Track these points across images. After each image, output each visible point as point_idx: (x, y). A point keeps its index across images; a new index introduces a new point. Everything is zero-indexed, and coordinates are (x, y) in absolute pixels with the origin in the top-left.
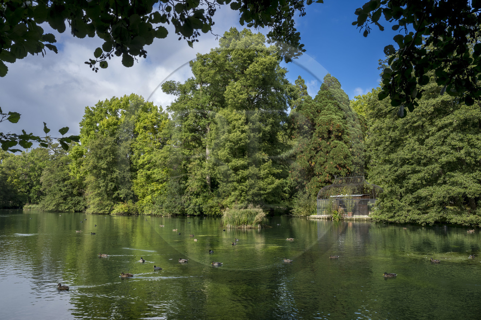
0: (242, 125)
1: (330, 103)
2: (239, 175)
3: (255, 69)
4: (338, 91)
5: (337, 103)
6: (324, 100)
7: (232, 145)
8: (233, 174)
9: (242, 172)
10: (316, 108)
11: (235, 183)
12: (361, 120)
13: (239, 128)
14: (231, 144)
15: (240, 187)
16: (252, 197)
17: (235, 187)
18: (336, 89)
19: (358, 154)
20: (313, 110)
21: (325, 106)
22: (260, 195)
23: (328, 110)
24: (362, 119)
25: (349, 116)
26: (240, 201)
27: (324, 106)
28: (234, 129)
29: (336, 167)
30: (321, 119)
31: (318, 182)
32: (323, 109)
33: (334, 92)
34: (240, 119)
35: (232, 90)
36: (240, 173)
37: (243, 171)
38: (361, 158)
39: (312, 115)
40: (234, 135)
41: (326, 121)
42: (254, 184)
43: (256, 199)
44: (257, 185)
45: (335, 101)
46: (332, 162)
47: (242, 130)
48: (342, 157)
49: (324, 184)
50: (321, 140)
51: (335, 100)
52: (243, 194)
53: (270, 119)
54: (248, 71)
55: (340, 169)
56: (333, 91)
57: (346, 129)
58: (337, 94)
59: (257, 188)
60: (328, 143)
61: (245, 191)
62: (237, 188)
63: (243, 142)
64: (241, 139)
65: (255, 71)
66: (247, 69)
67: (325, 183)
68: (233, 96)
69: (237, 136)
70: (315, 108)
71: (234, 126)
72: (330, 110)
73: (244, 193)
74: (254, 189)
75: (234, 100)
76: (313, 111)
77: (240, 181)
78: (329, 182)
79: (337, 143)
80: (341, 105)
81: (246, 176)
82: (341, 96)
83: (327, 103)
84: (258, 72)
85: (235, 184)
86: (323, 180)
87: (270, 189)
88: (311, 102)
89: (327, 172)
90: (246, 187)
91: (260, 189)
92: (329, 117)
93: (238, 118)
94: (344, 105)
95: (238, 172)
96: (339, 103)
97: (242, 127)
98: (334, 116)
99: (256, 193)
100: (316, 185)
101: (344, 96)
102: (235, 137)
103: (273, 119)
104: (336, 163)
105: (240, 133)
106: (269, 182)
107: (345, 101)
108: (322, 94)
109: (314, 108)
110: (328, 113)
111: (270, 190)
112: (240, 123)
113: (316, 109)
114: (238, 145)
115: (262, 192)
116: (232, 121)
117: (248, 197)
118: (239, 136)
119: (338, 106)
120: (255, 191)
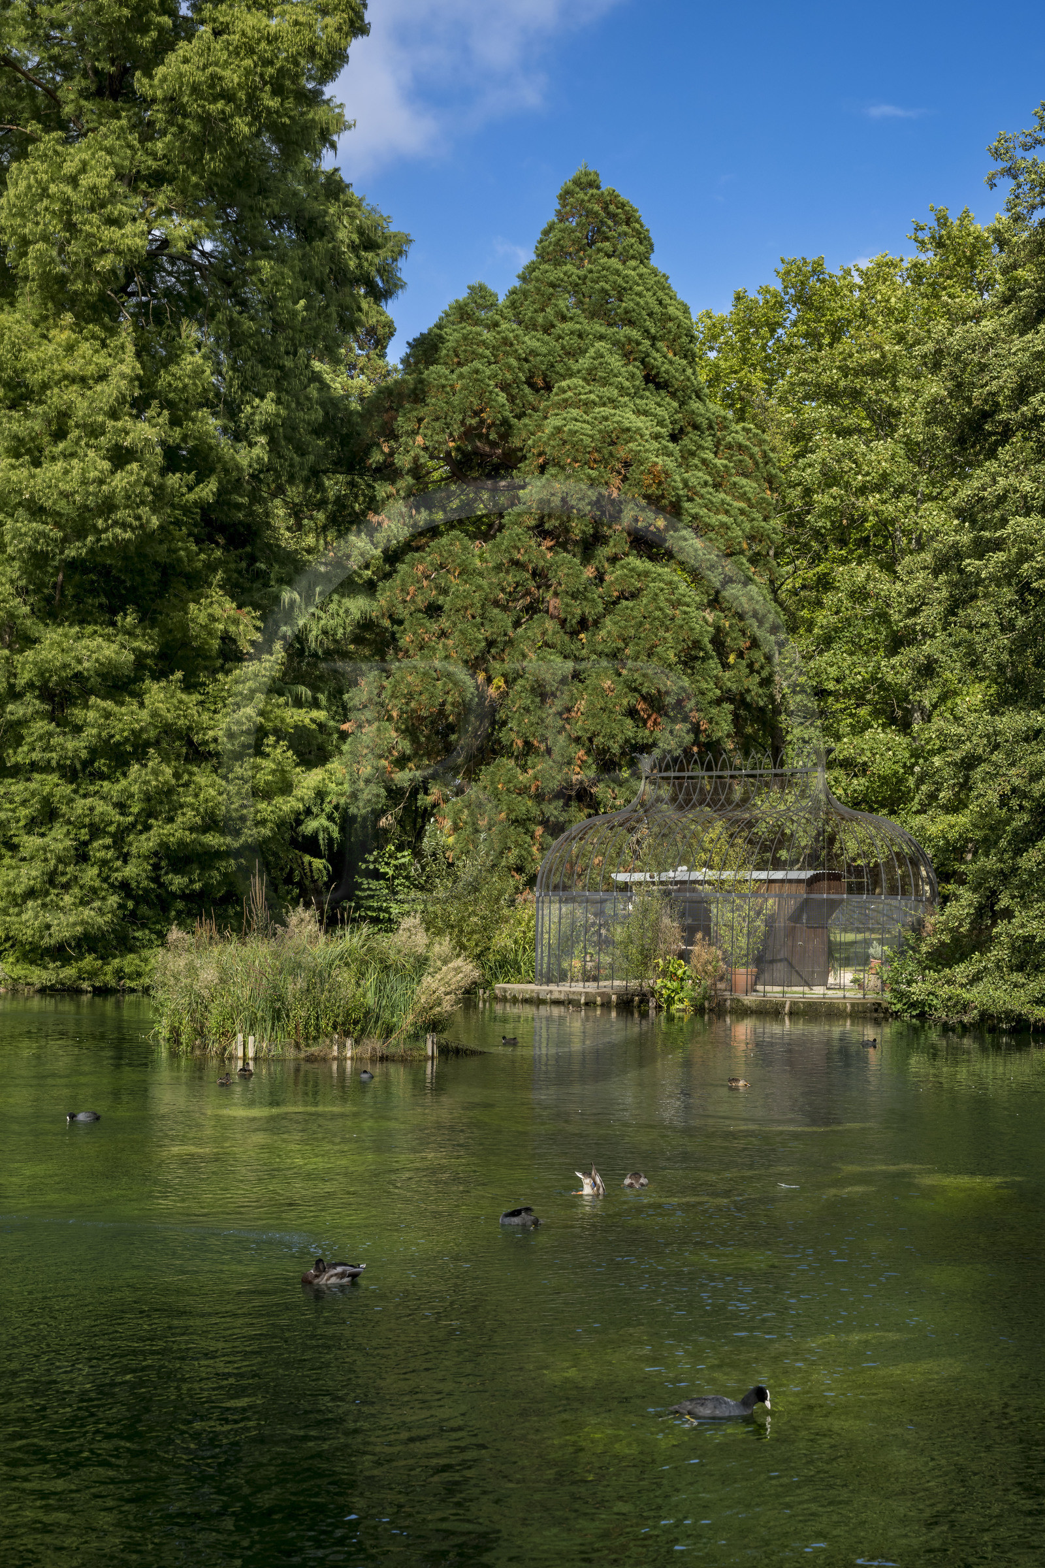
0: (114, 415)
1: (601, 337)
2: (78, 729)
3: (213, 76)
4: (641, 276)
5: (638, 343)
6: (564, 318)
7: (43, 534)
8: (41, 726)
9: (107, 715)
10: (526, 360)
11: (54, 778)
12: (752, 456)
13: (95, 431)
14: (41, 527)
15: (81, 805)
16: (156, 867)
17: (46, 801)
18: (633, 263)
19: (743, 644)
20: (510, 368)
21: (575, 353)
22: (208, 858)
23: (591, 377)
24: (756, 449)
25: (696, 427)
26: (76, 890)
27: (568, 354)
28: (60, 434)
29: (632, 713)
30: (559, 430)
31: (523, 791)
32: (559, 367)
33: (620, 281)
34: (102, 377)
35: (53, 189)
36: (91, 715)
37: (108, 704)
38: (757, 666)
39: (502, 398)
40: (66, 472)
41: (587, 441)
42: (170, 792)
43: (177, 882)
44: (190, 799)
45: (627, 330)
46: (607, 683)
47: (118, 447)
48: (672, 657)
49: (553, 810)
50: (550, 549)
51: (631, 323)
52: (99, 849)
53: (262, 397)
54: (164, 79)
55: (655, 723)
56: (617, 272)
57: (690, 500)
58: (639, 295)
59: (188, 816)
60: (589, 572)
61: (112, 829)
62: (64, 809)
63: (124, 526)
64: (108, 506)
65: (212, 86)
66: (160, 71)
67: (561, 803)
68: (55, 227)
69: (84, 482)
70: (519, 359)
71: (64, 415)
72: (605, 383)
73: (108, 841)
74: (171, 820)
75: (61, 251)
76: (509, 376)
77: (86, 764)
78: (583, 797)
79: (647, 574)
80: (656, 359)
81: (127, 740)
82: (657, 309)
83: (580, 336)
84: (228, 96)
85: (50, 784)
86: (554, 785)
87: (263, 822)
88: (496, 324)
89: (578, 740)
90: (122, 807)
91: (211, 823)
92: (606, 419)
93: (91, 369)
94: (671, 362)
95: (77, 714)
96: (647, 342)
97: (119, 424)
98: (630, 419)
99: (181, 843)
100: (511, 811)
101: (671, 310)
102: (75, 485)
103: (278, 401)
104: (635, 690)
105: (106, 465)
106: (263, 777)
107: (678, 337)
108: (553, 285)
109: (513, 362)
110: (592, 397)
111: (266, 832)
112: (104, 404)
113: (526, 366)
114: (90, 539)
115: (213, 840)
116: (45, 386)
117: (130, 871)
118: (101, 482)
119: (643, 362)
120: (174, 831)
